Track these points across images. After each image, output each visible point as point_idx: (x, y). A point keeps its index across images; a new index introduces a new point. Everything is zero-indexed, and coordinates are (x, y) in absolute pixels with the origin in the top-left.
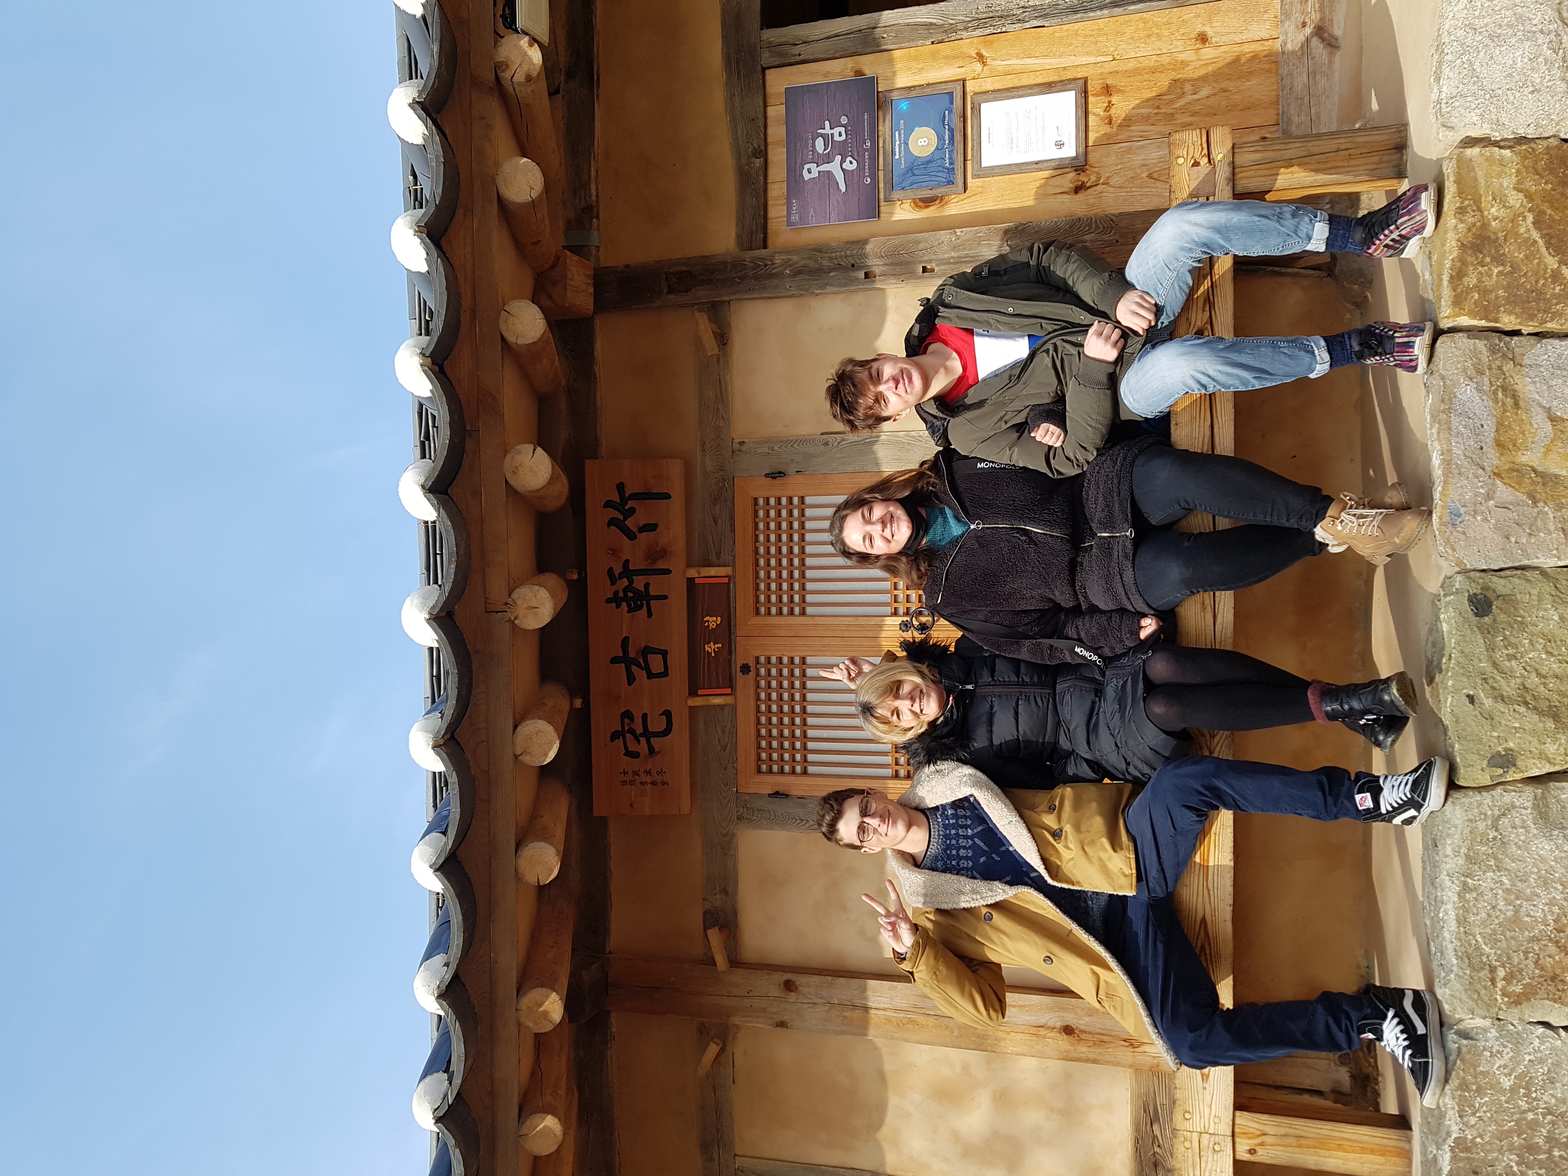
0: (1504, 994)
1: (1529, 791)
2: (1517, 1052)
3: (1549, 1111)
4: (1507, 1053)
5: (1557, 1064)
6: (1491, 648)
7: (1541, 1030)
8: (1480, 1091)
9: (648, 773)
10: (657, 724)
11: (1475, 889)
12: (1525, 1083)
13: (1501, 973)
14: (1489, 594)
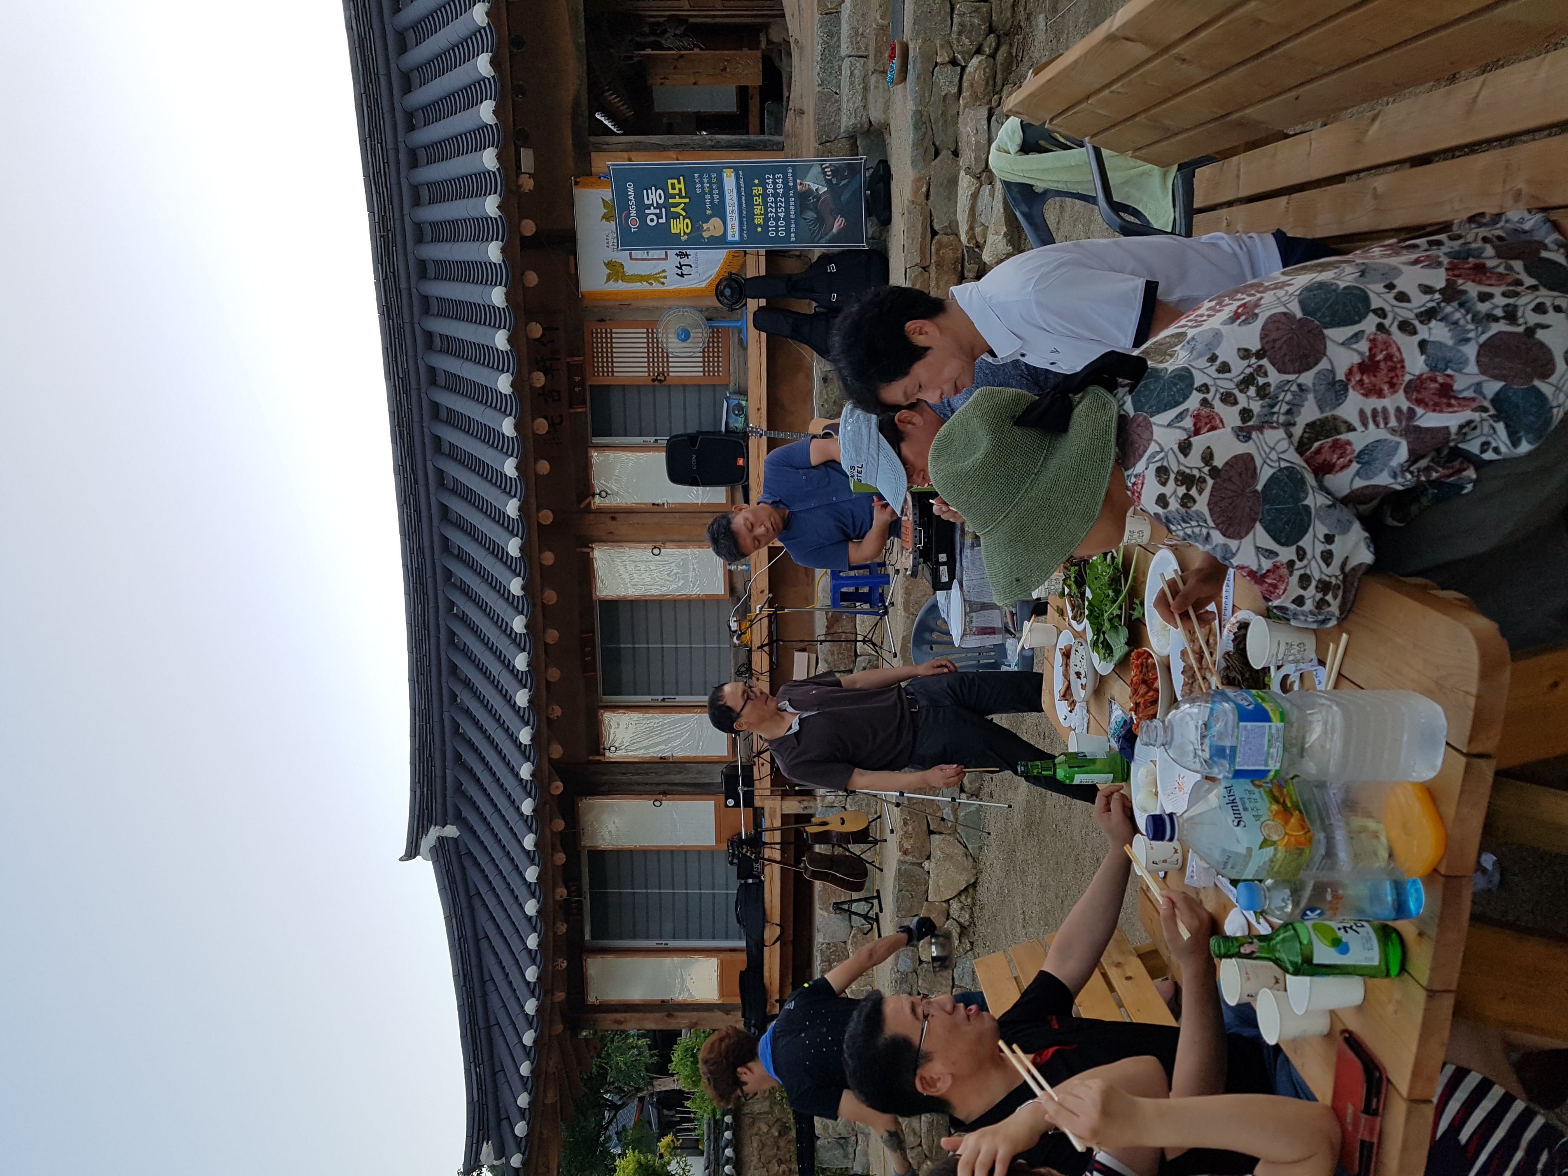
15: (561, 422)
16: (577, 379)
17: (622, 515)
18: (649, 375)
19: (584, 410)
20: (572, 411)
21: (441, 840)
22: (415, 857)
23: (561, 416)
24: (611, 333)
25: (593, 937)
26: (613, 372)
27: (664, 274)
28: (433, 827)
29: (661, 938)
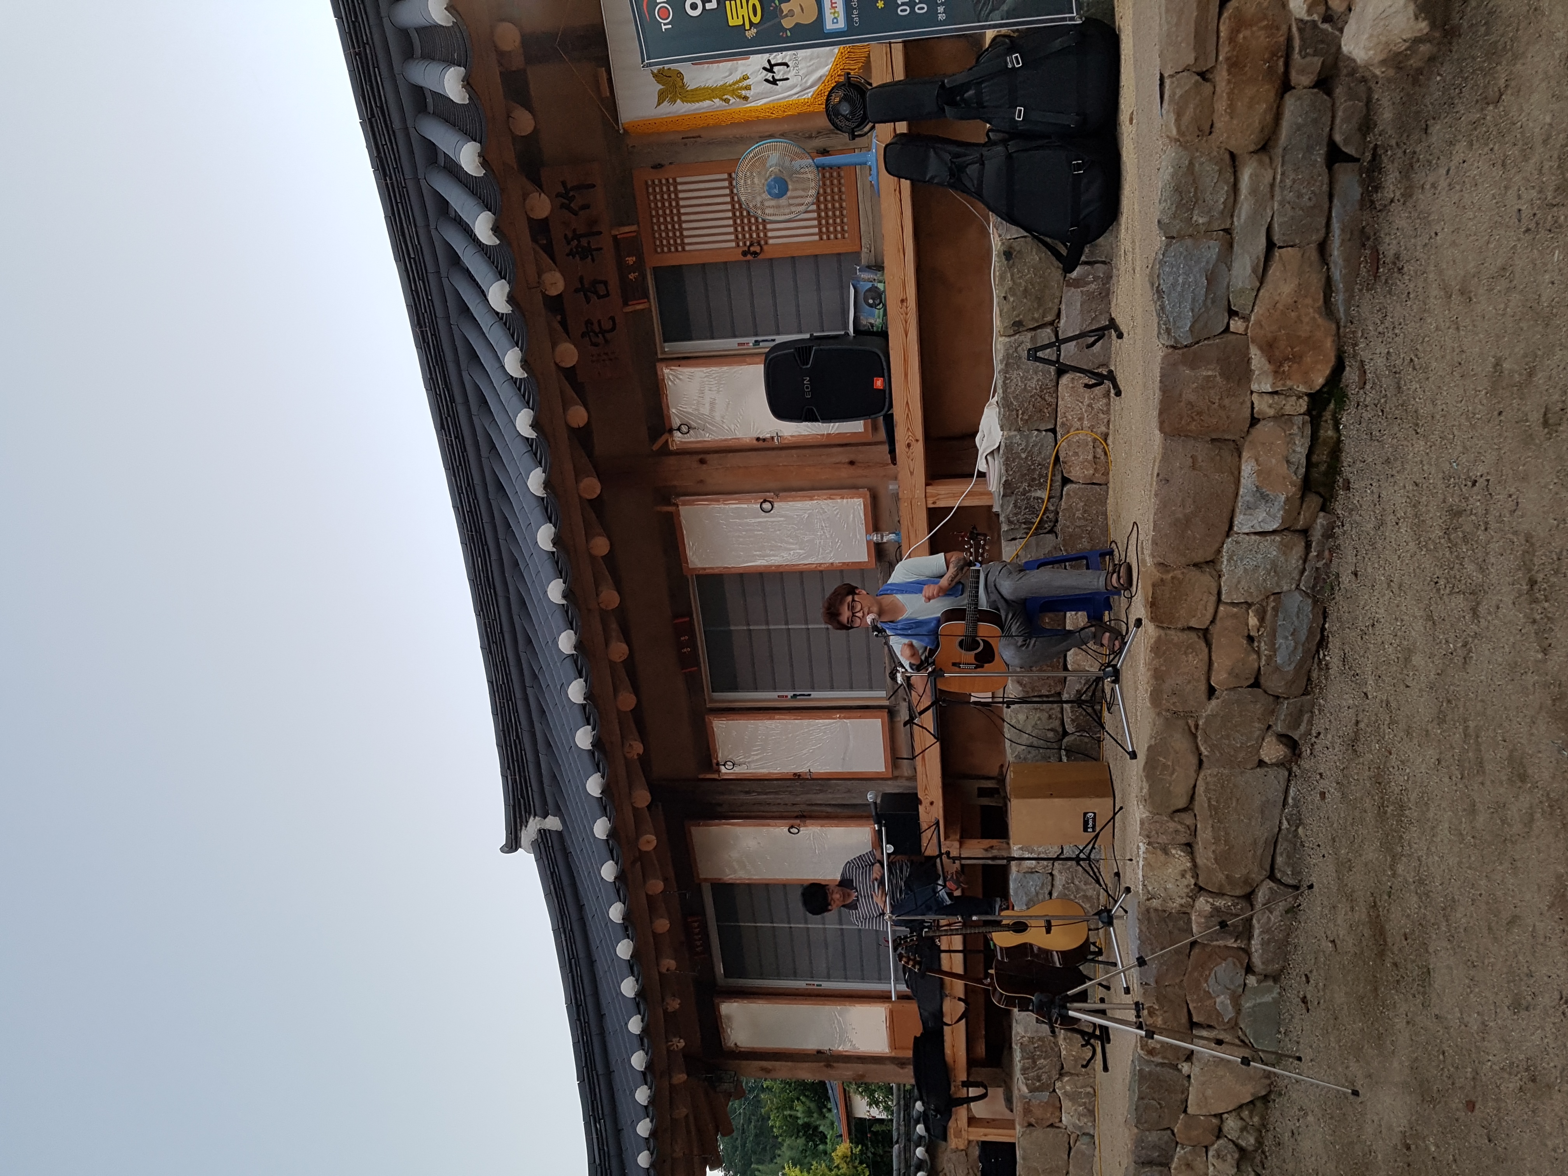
0: (1021, 419)
1: (1029, 335)
2: (1027, 442)
3: (1039, 464)
4: (1024, 444)
5: (1042, 445)
6: (1012, 275)
7: (1036, 433)
8: (1014, 461)
9: (606, 354)
10: (607, 325)
11: (1010, 378)
12: (1030, 454)
13: (1020, 412)
14: (1012, 250)
15: (613, 329)
16: (631, 260)
17: (716, 455)
18: (738, 245)
19: (646, 306)
20: (629, 309)
21: (543, 833)
22: (516, 850)
23: (612, 319)
24: (676, 184)
25: (727, 975)
26: (683, 244)
27: (745, 83)
28: (532, 818)
29: (812, 977)
